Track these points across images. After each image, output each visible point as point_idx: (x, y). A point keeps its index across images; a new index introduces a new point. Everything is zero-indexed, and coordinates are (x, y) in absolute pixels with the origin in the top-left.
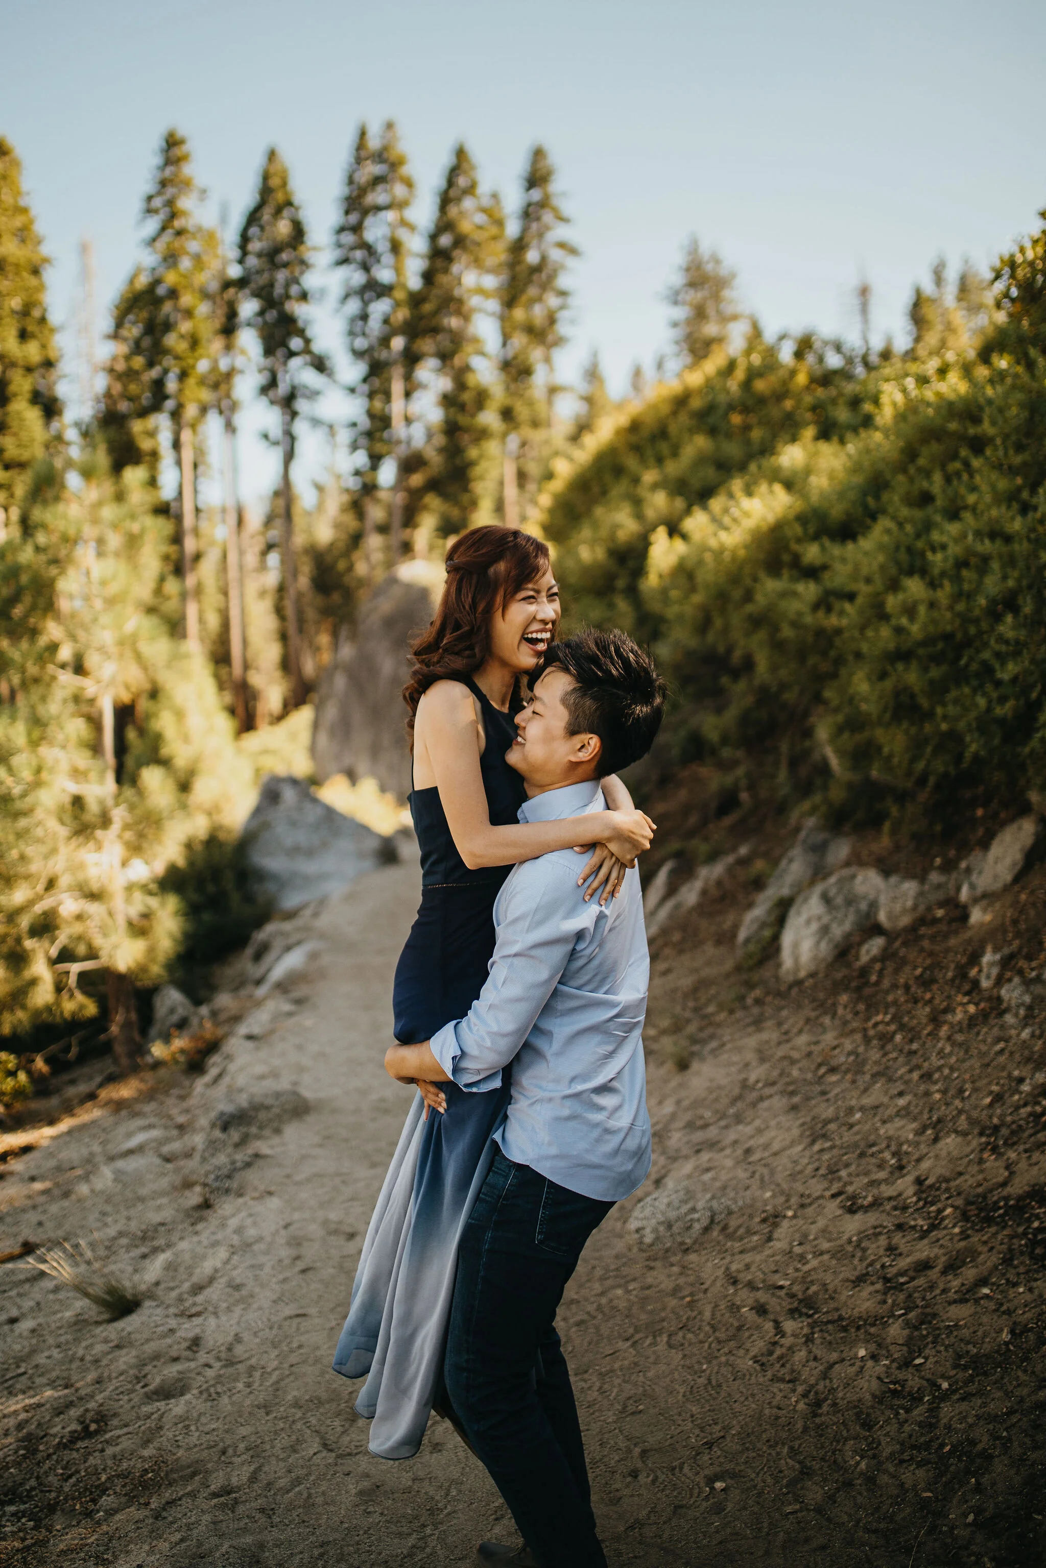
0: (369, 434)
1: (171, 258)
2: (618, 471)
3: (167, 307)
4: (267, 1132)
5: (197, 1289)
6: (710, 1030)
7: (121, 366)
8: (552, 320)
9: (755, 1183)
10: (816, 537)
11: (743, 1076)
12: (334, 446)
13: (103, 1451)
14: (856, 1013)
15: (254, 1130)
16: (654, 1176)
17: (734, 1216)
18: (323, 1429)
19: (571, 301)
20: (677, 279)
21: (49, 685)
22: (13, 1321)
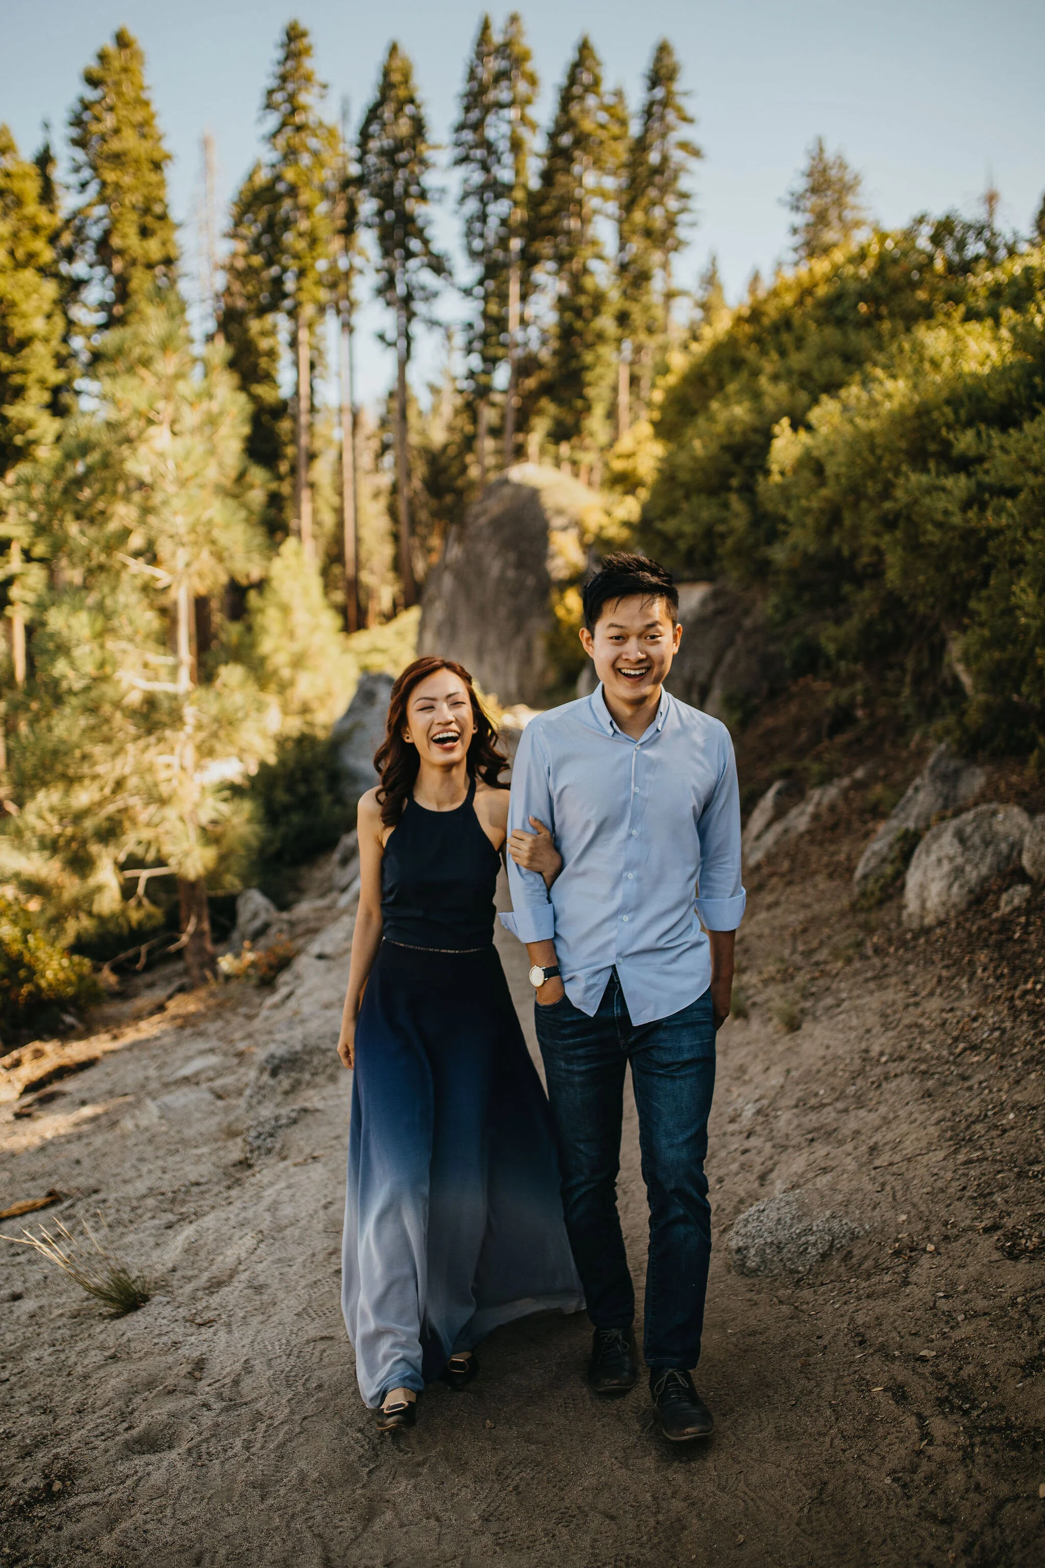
0: (485, 337)
1: (290, 154)
2: (737, 364)
3: (287, 204)
4: (320, 1079)
5: (215, 1285)
6: (821, 982)
7: (240, 264)
8: (672, 223)
9: (885, 1199)
10: (969, 423)
11: (864, 1045)
12: (450, 350)
13: (59, 1528)
14: (998, 978)
15: (307, 1076)
16: (758, 1169)
17: (860, 1243)
18: (328, 1533)
19: (692, 204)
20: (801, 184)
21: (118, 574)
22: (16, 1297)
